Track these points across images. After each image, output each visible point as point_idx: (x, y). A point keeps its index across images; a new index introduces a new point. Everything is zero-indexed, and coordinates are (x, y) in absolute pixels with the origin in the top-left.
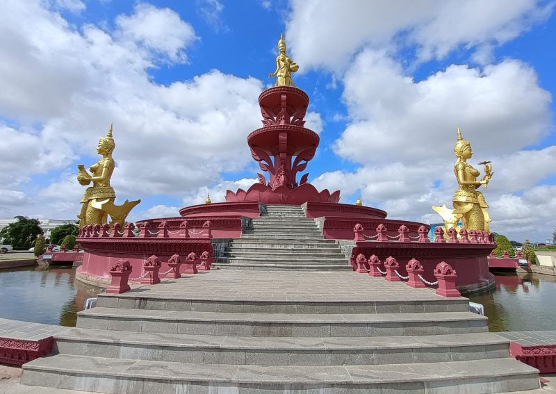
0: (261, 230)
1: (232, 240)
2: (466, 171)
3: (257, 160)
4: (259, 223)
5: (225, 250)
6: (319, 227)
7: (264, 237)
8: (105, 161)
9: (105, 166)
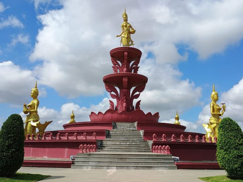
0: (114, 136)
1: (102, 141)
2: (214, 108)
3: (109, 92)
4: (113, 133)
5: (101, 144)
6: (142, 135)
7: (116, 139)
8: (35, 102)
9: (36, 104)
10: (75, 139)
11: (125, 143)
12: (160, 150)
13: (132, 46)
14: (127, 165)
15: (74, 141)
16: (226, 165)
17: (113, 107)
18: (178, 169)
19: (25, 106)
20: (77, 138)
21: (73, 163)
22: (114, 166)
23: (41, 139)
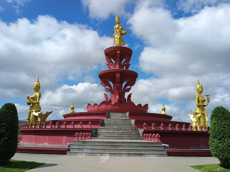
0: (108, 125)
1: (97, 129)
2: (199, 99)
3: (104, 86)
4: (107, 122)
5: (95, 132)
6: (133, 124)
7: (109, 128)
8: (37, 94)
9: (38, 96)
10: (72, 127)
11: (117, 132)
12: (151, 137)
13: (124, 46)
14: (120, 153)
15: (71, 129)
16: (220, 154)
17: (107, 99)
18: (168, 156)
19: (28, 98)
20: (74, 126)
21: (69, 150)
22: (107, 153)
23: (42, 127)
